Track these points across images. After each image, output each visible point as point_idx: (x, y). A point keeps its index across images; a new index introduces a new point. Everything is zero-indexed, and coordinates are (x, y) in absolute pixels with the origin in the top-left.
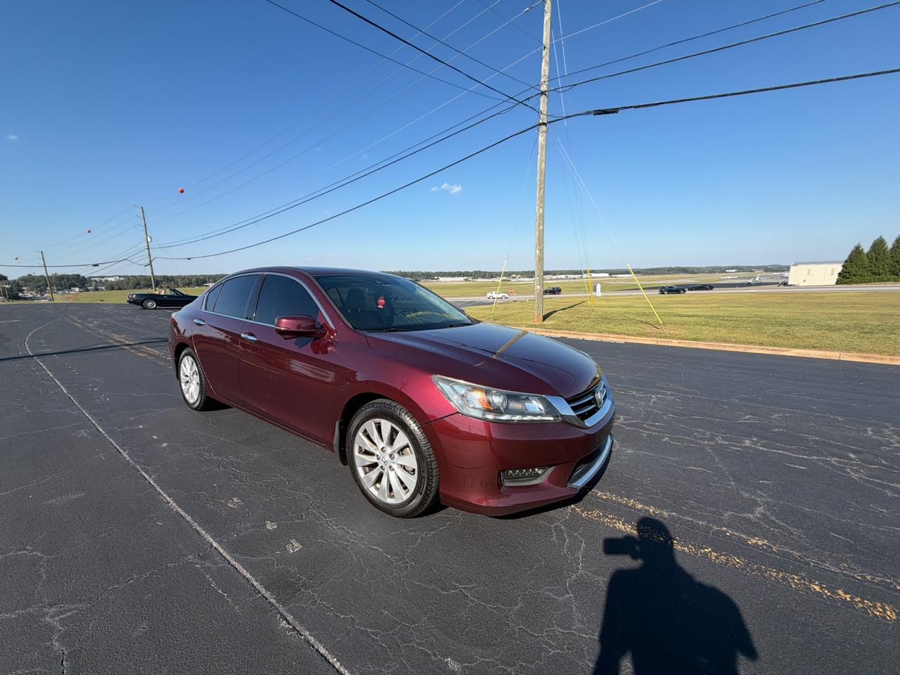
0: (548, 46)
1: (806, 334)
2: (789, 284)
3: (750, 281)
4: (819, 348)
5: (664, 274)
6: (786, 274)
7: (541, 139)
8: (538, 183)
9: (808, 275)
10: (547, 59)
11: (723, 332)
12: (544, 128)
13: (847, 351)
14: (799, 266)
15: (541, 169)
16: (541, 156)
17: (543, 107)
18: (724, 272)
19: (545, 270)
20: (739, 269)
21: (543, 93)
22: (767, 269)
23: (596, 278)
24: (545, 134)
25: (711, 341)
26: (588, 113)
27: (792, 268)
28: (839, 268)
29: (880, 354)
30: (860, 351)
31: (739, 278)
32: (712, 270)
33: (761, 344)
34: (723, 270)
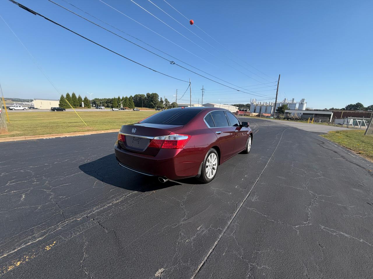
2: (35, 108)
9: (42, 104)
14: (37, 100)
22: (14, 100)
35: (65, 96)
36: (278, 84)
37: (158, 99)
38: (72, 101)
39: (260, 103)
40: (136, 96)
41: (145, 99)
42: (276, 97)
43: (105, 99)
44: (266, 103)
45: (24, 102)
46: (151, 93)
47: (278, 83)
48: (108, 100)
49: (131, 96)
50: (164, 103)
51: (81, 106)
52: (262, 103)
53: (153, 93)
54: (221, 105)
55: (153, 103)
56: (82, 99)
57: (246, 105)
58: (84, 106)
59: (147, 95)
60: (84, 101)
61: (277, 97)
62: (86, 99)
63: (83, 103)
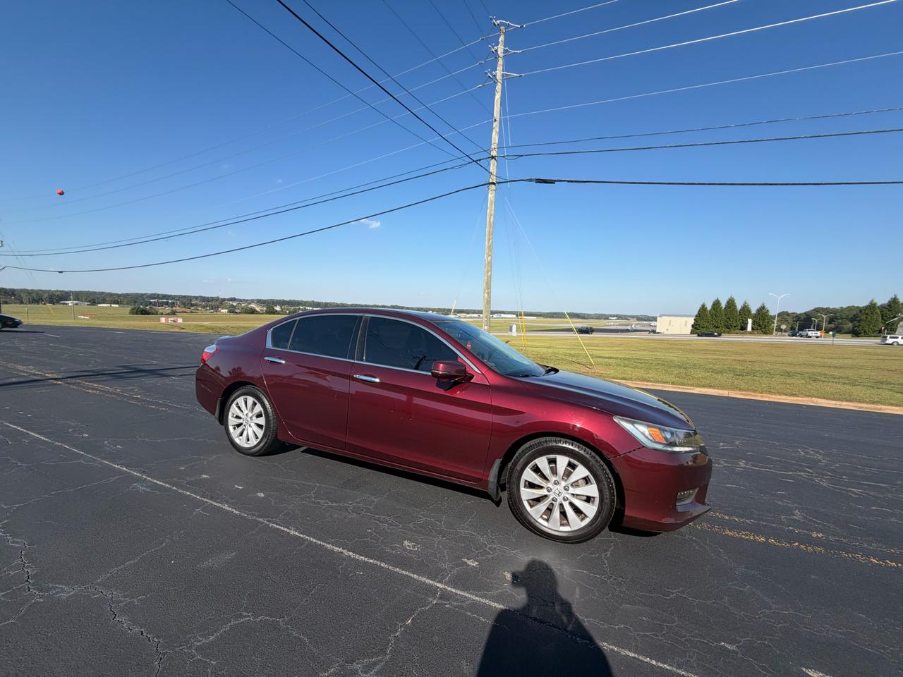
0: (498, 120)
1: (700, 376)
2: (657, 331)
3: (629, 328)
4: (713, 387)
6: (653, 323)
7: (491, 196)
8: (487, 233)
9: (670, 324)
10: (497, 130)
11: (642, 373)
13: (733, 389)
14: (664, 317)
15: (490, 222)
16: (490, 210)
17: (493, 169)
18: (608, 319)
19: (492, 309)
20: (619, 317)
21: (493, 157)
22: (639, 318)
24: (494, 192)
25: (635, 380)
26: (531, 180)
27: (659, 319)
28: (691, 321)
29: (754, 392)
30: (740, 390)
31: (620, 325)
32: (599, 317)
33: (673, 383)
34: (606, 317)
35: (709, 307)
38: (724, 318)
43: (850, 309)
48: (861, 310)
51: (744, 328)
56: (750, 311)
58: (753, 329)
60: (754, 317)
62: (762, 311)
63: (750, 321)
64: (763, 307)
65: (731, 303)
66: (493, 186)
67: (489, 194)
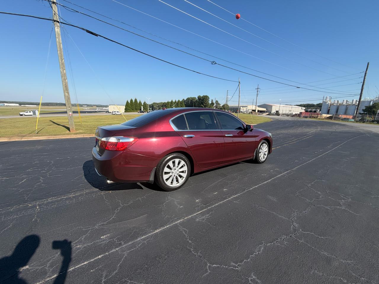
2: (109, 112)
5: (54, 106)
9: (114, 109)
12: (58, 24)
14: (112, 106)
15: (60, 48)
18: (82, 106)
20: (88, 105)
21: (54, 3)
22: (97, 106)
23: (9, 106)
24: (59, 28)
26: (83, 29)
27: (109, 106)
28: (124, 107)
31: (90, 109)
32: (78, 105)
35: (129, 102)
36: (365, 76)
37: (209, 101)
38: (134, 106)
39: (338, 101)
40: (188, 99)
41: (197, 101)
42: (360, 92)
44: (347, 101)
45: (103, 107)
46: (202, 96)
47: (366, 74)
48: (164, 103)
49: (184, 99)
50: (214, 105)
51: (141, 110)
52: (340, 102)
53: (204, 96)
54: (281, 105)
55: (203, 105)
56: (141, 104)
57: (317, 105)
58: (143, 110)
59: (198, 98)
60: (143, 106)
61: (363, 93)
62: (145, 103)
63: (142, 107)
64: (145, 102)
65: (136, 100)
66: (58, 23)
67: (56, 28)
